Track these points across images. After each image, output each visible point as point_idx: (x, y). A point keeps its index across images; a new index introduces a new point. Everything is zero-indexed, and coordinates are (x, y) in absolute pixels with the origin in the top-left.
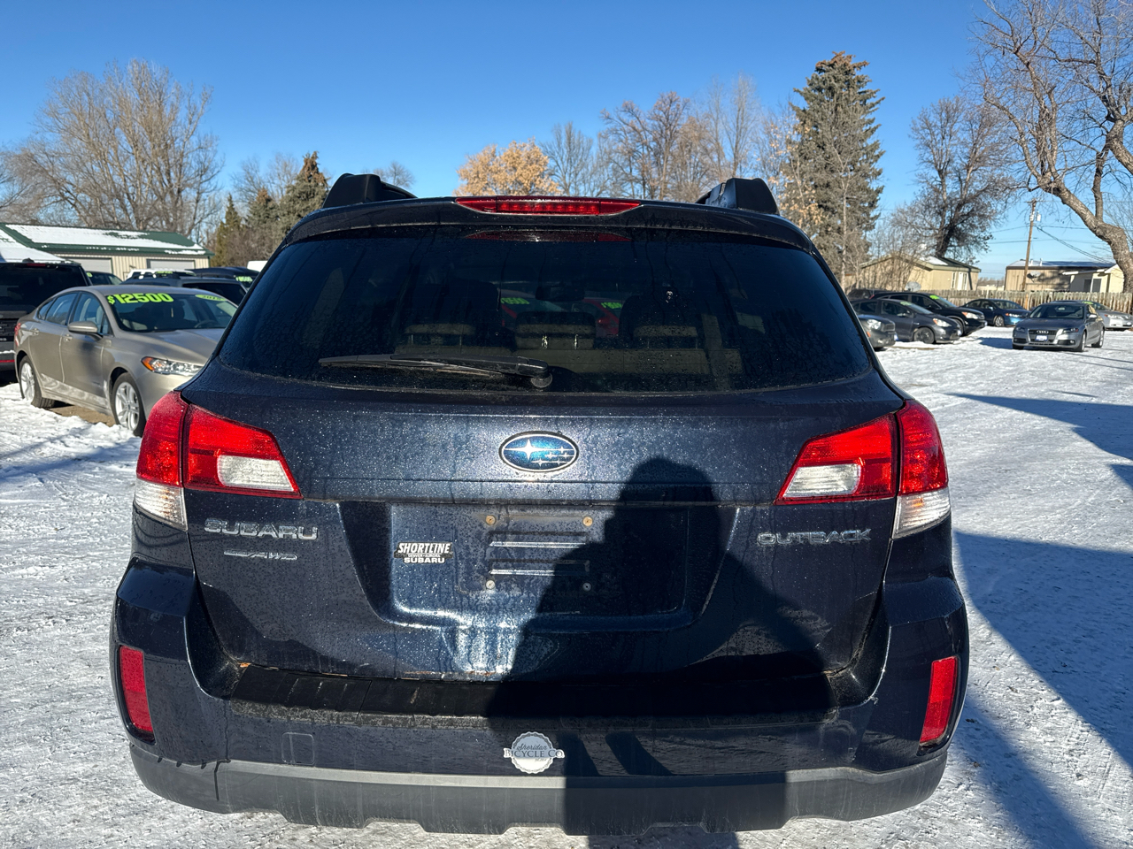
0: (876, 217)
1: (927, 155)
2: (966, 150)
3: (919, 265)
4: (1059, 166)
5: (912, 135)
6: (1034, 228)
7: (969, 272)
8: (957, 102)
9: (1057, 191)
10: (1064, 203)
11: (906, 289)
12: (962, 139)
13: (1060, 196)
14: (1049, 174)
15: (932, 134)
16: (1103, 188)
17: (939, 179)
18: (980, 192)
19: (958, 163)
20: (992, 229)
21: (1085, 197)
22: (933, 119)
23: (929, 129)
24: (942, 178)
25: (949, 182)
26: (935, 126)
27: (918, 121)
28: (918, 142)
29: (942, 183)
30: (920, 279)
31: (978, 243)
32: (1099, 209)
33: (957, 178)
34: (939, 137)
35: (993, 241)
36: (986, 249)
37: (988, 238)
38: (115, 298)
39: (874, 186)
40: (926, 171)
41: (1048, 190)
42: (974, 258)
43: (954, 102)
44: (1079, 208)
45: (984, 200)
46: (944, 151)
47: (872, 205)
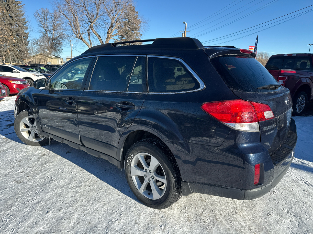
0: (28, 42)
1: (40, 24)
2: (52, 25)
3: (50, 57)
4: (81, 32)
5: (35, 18)
6: (72, 48)
7: (61, 59)
8: (47, 10)
9: (82, 39)
10: (83, 42)
11: (47, 64)
12: (50, 21)
14: (79, 34)
15: (41, 18)
17: (45, 32)
18: (57, 37)
19: (50, 28)
20: (63, 48)
21: (88, 41)
22: (40, 14)
23: (39, 16)
24: (46, 32)
25: (48, 33)
26: (42, 16)
27: (36, 14)
28: (37, 20)
29: (46, 33)
30: (51, 61)
31: (60, 52)
32: (91, 44)
33: (50, 32)
34: (43, 20)
35: (63, 51)
36: (62, 53)
37: (62, 50)
39: (26, 32)
40: (41, 29)
41: (79, 38)
42: (59, 55)
43: (46, 10)
44: (87, 44)
45: (60, 39)
46: (45, 24)
47: (27, 38)
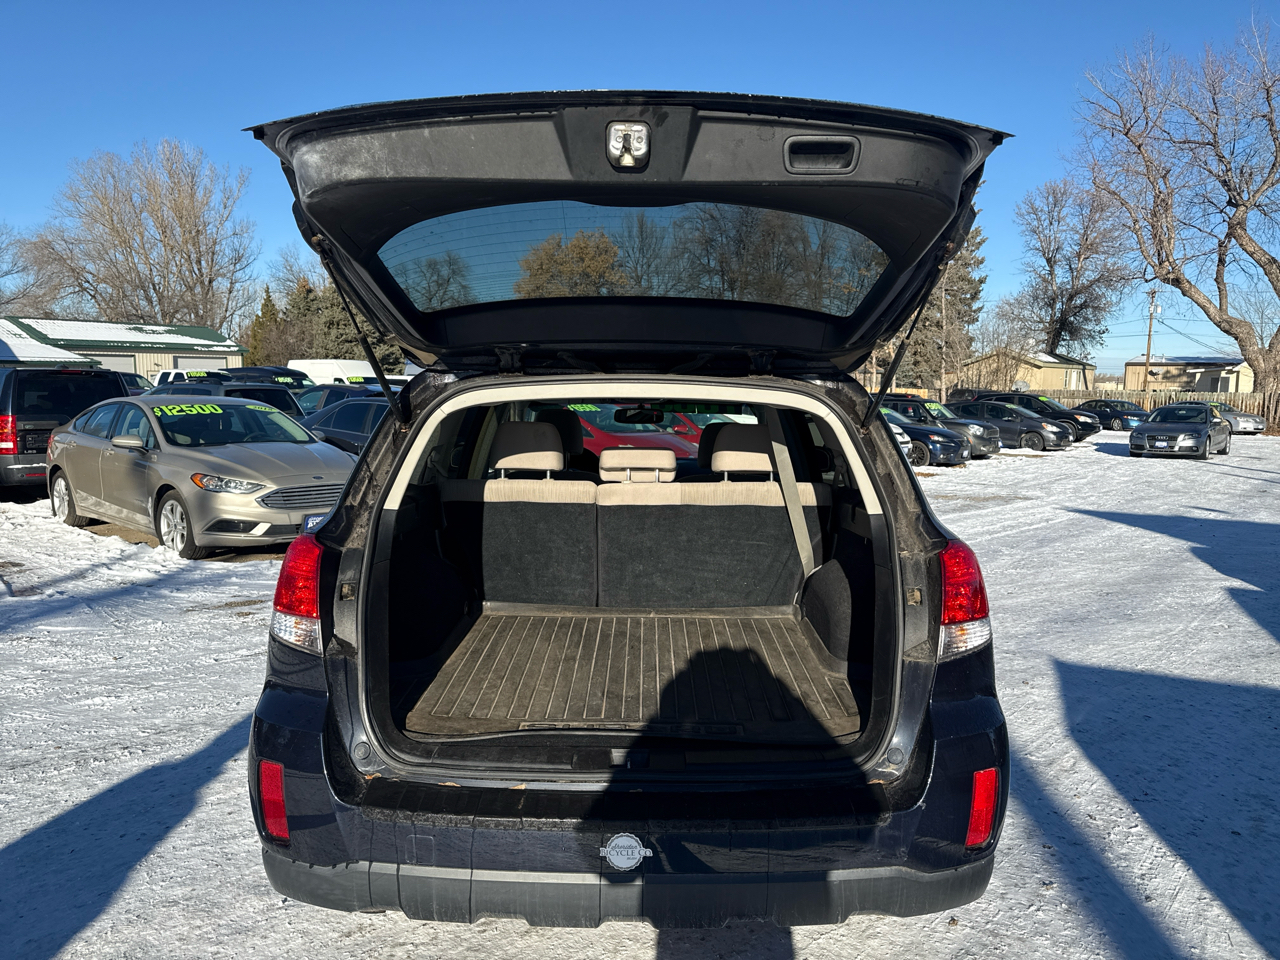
0: (980, 309)
1: (1034, 242)
2: (1077, 237)
3: (1027, 363)
4: (1177, 255)
5: (1017, 221)
6: (1154, 321)
7: (1084, 370)
8: (1065, 184)
9: (1177, 282)
10: (1184, 295)
11: (1013, 389)
12: (1071, 225)
13: (1180, 288)
14: (1167, 263)
15: (1039, 219)
16: (1227, 278)
17: (1048, 268)
18: (1092, 283)
19: (1068, 250)
20: (1108, 322)
21: (1208, 289)
22: (1039, 203)
23: (1035, 214)
24: (1051, 267)
25: (1058, 271)
26: (1041, 211)
27: (1023, 206)
28: (1024, 228)
29: (1051, 273)
30: (1029, 378)
31: (1094, 339)
32: (1224, 301)
33: (1068, 267)
34: (1046, 223)
35: (1110, 335)
36: (1102, 344)
37: (1104, 332)
38: (161, 410)
39: (976, 275)
40: (1033, 259)
41: (1166, 280)
42: (1089, 354)
43: (1062, 186)
44: (1201, 300)
45: (1099, 290)
46: (1052, 238)
47: (974, 297)
